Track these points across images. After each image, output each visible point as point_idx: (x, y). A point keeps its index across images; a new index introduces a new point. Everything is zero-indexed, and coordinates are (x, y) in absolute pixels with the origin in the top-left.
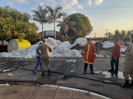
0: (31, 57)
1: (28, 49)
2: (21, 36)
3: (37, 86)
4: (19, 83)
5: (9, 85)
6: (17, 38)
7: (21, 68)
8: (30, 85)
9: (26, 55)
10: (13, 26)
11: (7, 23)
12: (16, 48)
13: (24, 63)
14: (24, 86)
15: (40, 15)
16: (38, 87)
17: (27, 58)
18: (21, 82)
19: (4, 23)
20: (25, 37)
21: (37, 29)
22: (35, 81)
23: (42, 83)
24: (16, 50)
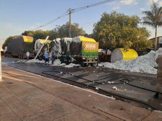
0: (138, 71)
1: (134, 60)
2: (126, 44)
3: (148, 109)
4: (125, 100)
5: (115, 99)
6: (122, 47)
7: (127, 83)
8: (139, 105)
9: (132, 68)
10: (119, 34)
11: (113, 30)
12: (121, 59)
13: (130, 77)
14: (131, 104)
15: (154, 16)
16: (149, 111)
17: (133, 71)
18: (128, 99)
19: (110, 31)
20: (131, 46)
21: (147, 35)
22: (145, 102)
23: (155, 108)
24: (120, 61)
